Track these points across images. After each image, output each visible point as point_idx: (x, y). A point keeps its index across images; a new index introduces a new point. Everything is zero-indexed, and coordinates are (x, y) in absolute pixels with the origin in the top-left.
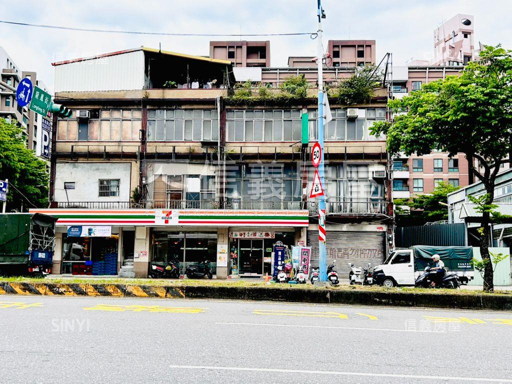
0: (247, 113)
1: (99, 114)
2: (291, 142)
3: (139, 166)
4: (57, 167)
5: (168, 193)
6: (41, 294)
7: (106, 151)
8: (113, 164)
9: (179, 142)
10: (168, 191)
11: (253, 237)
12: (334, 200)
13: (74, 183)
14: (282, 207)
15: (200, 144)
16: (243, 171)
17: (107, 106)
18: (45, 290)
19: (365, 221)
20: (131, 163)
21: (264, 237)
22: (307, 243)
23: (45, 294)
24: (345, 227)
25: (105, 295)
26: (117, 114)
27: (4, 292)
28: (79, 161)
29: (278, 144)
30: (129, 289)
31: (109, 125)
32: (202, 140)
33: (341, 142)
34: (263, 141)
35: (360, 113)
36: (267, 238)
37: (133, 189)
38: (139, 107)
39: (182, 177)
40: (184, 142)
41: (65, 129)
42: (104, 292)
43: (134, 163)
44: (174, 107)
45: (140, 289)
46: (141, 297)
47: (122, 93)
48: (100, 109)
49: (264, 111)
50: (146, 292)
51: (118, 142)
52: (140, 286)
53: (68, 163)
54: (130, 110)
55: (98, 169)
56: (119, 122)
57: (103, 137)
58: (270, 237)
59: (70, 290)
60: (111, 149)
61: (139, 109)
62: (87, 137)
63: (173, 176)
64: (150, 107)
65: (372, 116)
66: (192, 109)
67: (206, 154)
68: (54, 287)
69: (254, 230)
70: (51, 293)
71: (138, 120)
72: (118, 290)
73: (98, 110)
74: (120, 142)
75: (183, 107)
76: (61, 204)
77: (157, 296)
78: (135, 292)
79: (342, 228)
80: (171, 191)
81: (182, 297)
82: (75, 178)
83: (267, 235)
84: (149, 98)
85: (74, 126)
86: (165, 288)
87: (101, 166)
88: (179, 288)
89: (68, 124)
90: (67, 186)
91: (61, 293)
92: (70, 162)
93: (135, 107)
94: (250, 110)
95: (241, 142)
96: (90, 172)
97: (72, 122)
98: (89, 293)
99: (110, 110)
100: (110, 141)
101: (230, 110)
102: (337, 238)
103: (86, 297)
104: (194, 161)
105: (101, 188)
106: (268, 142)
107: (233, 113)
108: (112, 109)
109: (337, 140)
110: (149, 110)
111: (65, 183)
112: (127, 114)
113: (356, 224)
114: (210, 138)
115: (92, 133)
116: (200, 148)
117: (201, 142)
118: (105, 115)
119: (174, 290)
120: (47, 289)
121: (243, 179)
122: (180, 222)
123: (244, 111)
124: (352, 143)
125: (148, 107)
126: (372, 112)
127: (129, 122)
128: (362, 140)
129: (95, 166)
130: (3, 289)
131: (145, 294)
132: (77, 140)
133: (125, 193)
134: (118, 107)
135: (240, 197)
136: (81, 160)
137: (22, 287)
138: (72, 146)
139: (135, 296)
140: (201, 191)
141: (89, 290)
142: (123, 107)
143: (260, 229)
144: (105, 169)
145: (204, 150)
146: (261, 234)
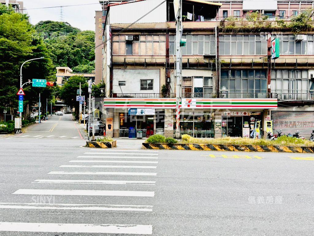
0: (233, 37)
1: (138, 38)
2: (261, 56)
3: (165, 71)
4: (114, 71)
5: (183, 88)
6: (231, 151)
7: (146, 62)
8: (149, 70)
9: (189, 56)
10: (183, 87)
11: (236, 115)
12: (287, 92)
13: (125, 81)
14: (254, 97)
15: (203, 57)
16: (229, 74)
17: (144, 33)
18: (233, 149)
19: (307, 105)
20: (160, 69)
21: (243, 115)
22: (271, 118)
23: (233, 150)
24: (294, 109)
25: (268, 151)
26: (149, 38)
27: (210, 149)
28: (127, 68)
29: (252, 57)
30: (281, 148)
31: (145, 45)
32: (204, 55)
33: (292, 56)
34: (243, 55)
35: (304, 38)
36: (245, 115)
37: (162, 85)
38: (164, 34)
39: (192, 78)
40: (192, 56)
41: (117, 47)
42: (267, 150)
43: (162, 69)
44: (186, 34)
45: (288, 148)
46: (288, 152)
47: (153, 24)
48: (139, 35)
49: (243, 35)
50: (291, 150)
51: (151, 56)
52: (287, 147)
53: (120, 69)
54: (158, 35)
55: (139, 73)
56: (151, 43)
57: (142, 52)
58: (247, 115)
59: (247, 148)
60: (148, 60)
61: (164, 35)
62: (132, 53)
63: (186, 77)
64: (172, 34)
65: (311, 40)
66: (197, 35)
67: (208, 63)
68: (238, 147)
69: (237, 111)
70: (237, 150)
71: (164, 42)
72: (275, 148)
73: (138, 36)
74: (153, 56)
75: (192, 33)
76: (119, 95)
77: (297, 152)
78: (285, 150)
79: (292, 109)
80: (185, 87)
81: (311, 152)
82: (125, 78)
83: (245, 113)
84: (170, 28)
85: (123, 45)
86: (302, 147)
87: (142, 71)
88: (309, 147)
89: (119, 45)
90: (121, 84)
91: (243, 150)
92: (121, 68)
93: (162, 34)
94: (234, 35)
95: (229, 56)
96: (135, 75)
97: (122, 43)
98: (258, 150)
99: (145, 35)
100: (146, 55)
101: (221, 35)
102: (289, 115)
103: (257, 153)
104: (199, 68)
105: (142, 85)
106: (246, 56)
107: (223, 37)
108: (147, 35)
109: (289, 55)
110: (170, 35)
111: (119, 81)
112: (156, 38)
113: (301, 107)
114: (209, 53)
115: (135, 50)
116: (203, 59)
117: (204, 56)
118: (142, 38)
119: (307, 148)
120: (234, 148)
121: (229, 79)
122: (197, 106)
123: (231, 36)
124: (299, 56)
125: (170, 34)
126: (311, 37)
127: (158, 43)
128: (305, 54)
129: (137, 71)
130: (209, 148)
131: (290, 151)
132: (125, 55)
133: (157, 88)
134: (151, 34)
135: (228, 90)
136: (128, 67)
137: (219, 147)
138: (125, 59)
139: (285, 152)
140: (204, 87)
141: (258, 148)
142: (154, 34)
143: (240, 110)
144: (144, 73)
145: (207, 61)
146: (241, 113)
